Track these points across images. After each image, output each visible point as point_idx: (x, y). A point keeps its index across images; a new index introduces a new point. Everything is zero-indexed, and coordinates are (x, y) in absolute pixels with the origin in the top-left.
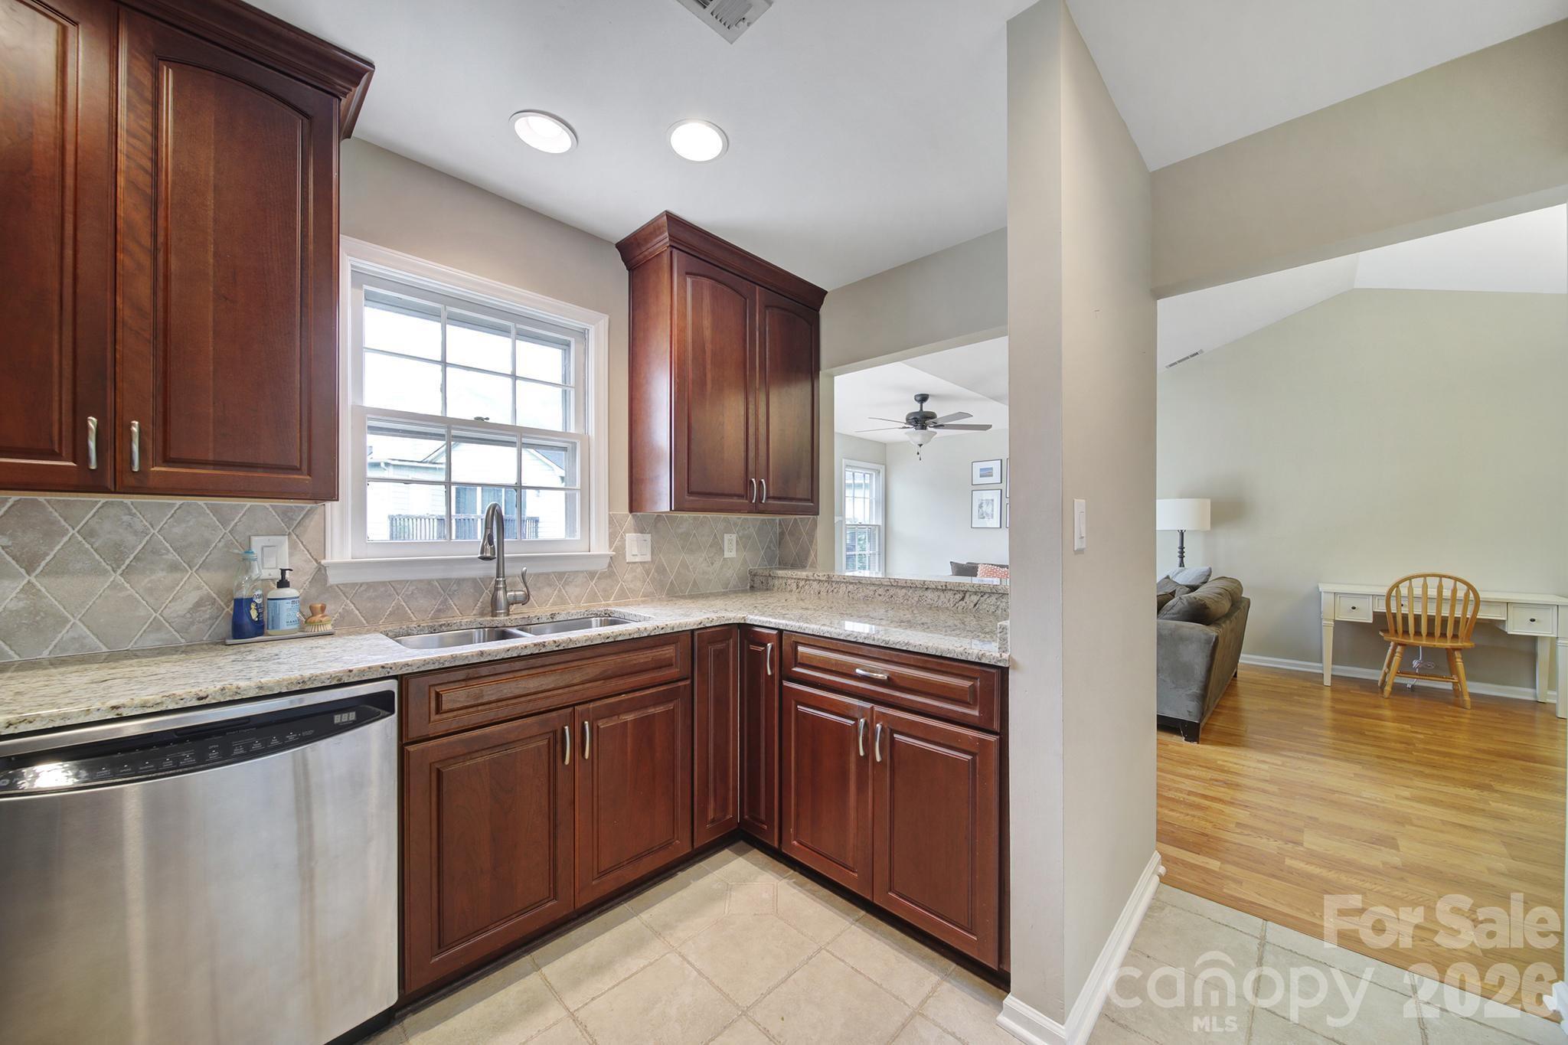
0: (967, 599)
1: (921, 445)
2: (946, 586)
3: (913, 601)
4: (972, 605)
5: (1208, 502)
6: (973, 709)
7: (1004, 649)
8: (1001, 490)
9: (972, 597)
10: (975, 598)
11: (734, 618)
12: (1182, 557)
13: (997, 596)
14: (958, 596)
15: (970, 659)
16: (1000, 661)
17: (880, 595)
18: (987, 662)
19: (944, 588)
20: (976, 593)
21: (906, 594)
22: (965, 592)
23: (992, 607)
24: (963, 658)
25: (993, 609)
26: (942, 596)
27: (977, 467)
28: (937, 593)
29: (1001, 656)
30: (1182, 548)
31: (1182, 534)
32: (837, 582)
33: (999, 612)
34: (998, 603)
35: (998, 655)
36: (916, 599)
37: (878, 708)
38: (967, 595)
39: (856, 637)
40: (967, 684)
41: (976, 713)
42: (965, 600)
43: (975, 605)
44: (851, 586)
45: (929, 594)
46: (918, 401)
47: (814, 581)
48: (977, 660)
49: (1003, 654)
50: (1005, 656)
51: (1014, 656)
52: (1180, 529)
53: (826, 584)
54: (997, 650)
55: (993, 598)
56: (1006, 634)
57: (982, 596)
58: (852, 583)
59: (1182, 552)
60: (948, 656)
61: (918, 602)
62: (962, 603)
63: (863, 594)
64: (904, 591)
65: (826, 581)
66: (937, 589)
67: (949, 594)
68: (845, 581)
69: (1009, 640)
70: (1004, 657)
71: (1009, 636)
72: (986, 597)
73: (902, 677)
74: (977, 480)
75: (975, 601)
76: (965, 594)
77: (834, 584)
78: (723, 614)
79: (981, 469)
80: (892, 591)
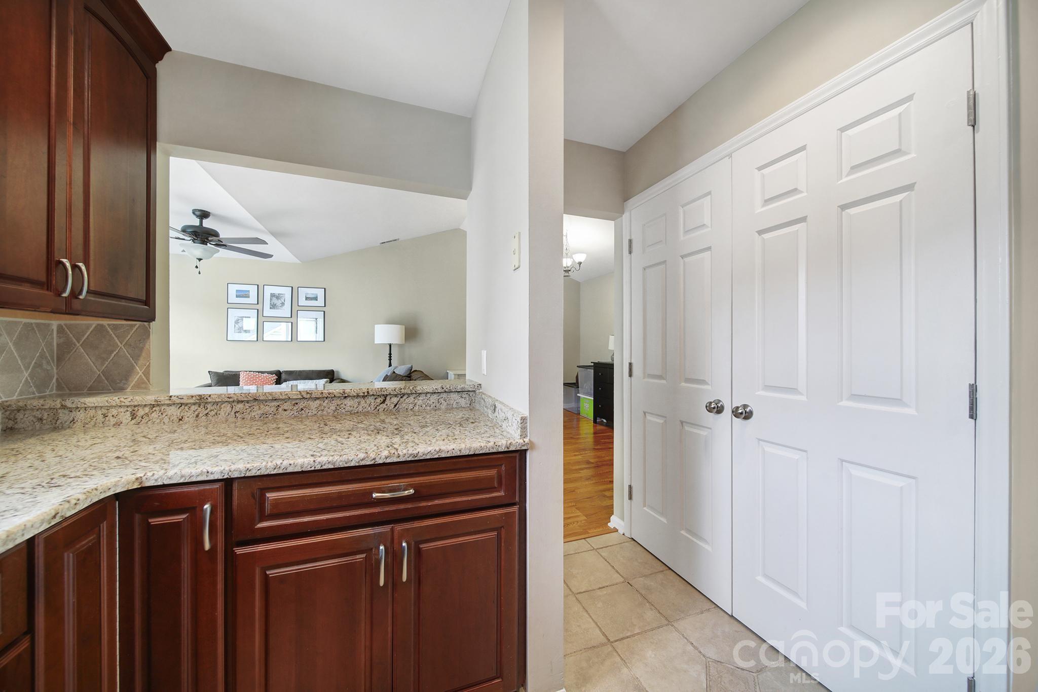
0: (388, 402)
1: (200, 260)
2: (368, 392)
3: (329, 411)
4: (393, 406)
5: (404, 327)
6: (499, 491)
7: (524, 436)
8: (258, 310)
9: (393, 399)
10: (395, 400)
11: (115, 485)
12: (390, 360)
13: (414, 396)
14: (379, 400)
15: (500, 450)
16: (524, 445)
17: (285, 410)
18: (514, 449)
19: (366, 394)
20: (396, 396)
21: (320, 405)
22: (386, 396)
23: (411, 405)
24: (494, 450)
25: (411, 406)
26: (363, 401)
27: (233, 289)
28: (356, 400)
29: (524, 442)
30: (390, 354)
31: (390, 345)
32: (217, 403)
33: (416, 408)
34: (416, 401)
35: (521, 441)
36: (333, 408)
37: (399, 528)
38: (388, 398)
39: (374, 459)
40: (493, 472)
41: (502, 493)
42: (386, 403)
43: (395, 406)
44: (240, 406)
45: (349, 402)
46: (197, 216)
47: (169, 405)
48: (506, 450)
49: (525, 440)
50: (527, 440)
51: (532, 440)
52: (389, 343)
53: (196, 407)
54: (519, 437)
55: (412, 398)
56: (526, 423)
57: (401, 397)
58: (242, 402)
59: (390, 357)
60: (481, 452)
61: (334, 411)
62: (384, 406)
63: (259, 412)
64: (318, 402)
65: (194, 404)
66: (358, 396)
67: (371, 400)
68: (231, 400)
69: (528, 427)
70: (526, 442)
71: (528, 424)
72: (405, 397)
73: (431, 485)
74: (233, 299)
75: (395, 403)
76: (386, 398)
77: (209, 406)
78: (90, 484)
79: (237, 291)
80: (302, 404)
